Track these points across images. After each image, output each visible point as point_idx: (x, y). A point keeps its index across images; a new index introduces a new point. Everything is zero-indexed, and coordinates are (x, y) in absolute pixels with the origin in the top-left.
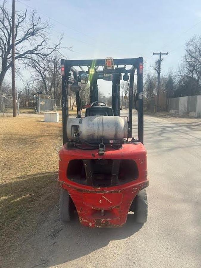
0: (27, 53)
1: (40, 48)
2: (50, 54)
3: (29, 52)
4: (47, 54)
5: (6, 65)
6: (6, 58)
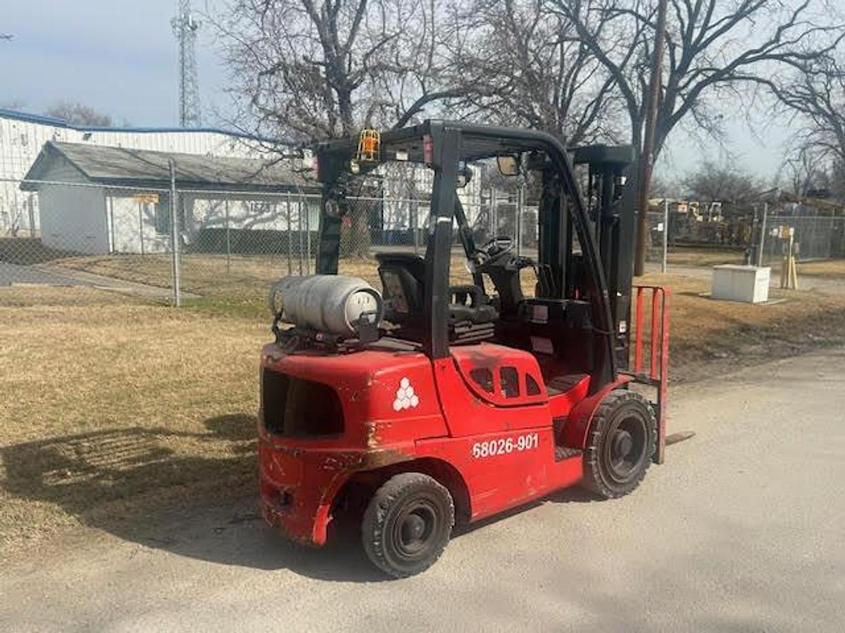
0: (742, 60)
1: (788, 35)
2: (833, 47)
3: (751, 56)
4: (819, 51)
5: (672, 112)
6: (674, 90)
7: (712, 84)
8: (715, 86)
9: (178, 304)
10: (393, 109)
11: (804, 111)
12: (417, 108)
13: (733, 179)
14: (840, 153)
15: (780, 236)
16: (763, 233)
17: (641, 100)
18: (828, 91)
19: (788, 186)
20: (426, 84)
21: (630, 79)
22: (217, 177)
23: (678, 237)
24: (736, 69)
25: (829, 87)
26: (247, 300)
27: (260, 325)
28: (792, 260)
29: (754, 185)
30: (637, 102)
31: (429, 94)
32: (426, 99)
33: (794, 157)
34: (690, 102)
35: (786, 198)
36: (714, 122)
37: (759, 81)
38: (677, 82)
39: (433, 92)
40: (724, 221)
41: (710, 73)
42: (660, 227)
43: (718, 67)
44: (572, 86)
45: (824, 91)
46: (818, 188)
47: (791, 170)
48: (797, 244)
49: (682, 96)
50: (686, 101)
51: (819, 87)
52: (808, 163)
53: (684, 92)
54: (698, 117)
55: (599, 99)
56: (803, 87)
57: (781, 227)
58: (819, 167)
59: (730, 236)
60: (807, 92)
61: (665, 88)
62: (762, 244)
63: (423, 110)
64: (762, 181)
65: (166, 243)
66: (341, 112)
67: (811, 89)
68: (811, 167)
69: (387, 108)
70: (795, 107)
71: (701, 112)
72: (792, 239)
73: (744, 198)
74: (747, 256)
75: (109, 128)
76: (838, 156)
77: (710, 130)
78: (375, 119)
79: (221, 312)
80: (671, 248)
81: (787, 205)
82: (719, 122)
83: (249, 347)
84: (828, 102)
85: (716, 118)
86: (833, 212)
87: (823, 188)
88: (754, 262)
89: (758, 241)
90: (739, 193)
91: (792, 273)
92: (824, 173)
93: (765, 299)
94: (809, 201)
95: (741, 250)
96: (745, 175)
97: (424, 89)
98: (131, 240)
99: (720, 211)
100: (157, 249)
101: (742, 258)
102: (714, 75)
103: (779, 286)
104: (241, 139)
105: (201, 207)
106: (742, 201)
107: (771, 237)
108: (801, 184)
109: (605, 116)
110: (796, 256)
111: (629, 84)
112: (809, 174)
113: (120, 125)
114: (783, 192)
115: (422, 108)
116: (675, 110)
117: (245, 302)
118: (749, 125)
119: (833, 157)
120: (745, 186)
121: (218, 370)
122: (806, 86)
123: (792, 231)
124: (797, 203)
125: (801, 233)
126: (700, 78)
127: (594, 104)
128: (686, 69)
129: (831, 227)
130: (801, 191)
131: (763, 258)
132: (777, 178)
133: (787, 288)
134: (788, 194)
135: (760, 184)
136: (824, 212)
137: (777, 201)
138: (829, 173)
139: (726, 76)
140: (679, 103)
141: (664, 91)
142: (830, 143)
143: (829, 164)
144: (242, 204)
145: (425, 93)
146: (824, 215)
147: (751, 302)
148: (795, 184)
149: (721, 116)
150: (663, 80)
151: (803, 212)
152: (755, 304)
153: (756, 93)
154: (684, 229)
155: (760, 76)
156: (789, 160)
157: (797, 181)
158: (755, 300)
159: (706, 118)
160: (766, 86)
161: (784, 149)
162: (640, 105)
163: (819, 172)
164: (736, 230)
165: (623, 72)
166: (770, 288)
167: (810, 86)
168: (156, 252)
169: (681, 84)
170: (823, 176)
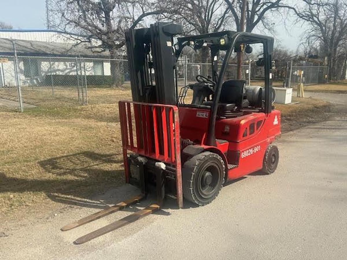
5: (253, 21)
6: (254, 12)
7: (270, 9)
8: (271, 10)
9: (22, 111)
10: (132, 20)
11: (308, 21)
12: (140, 19)
13: (280, 51)
14: (322, 40)
15: (298, 75)
16: (291, 74)
17: (240, 17)
18: (318, 14)
19: (302, 54)
20: (144, 8)
21: (236, 8)
22: (52, 51)
23: (256, 76)
24: (280, 2)
25: (318, 12)
26: (57, 108)
27: (57, 120)
28: (302, 84)
29: (289, 54)
30: (239, 18)
31: (145, 13)
32: (144, 15)
33: (304, 42)
34: (261, 17)
35: (301, 59)
36: (271, 26)
37: (290, 8)
38: (255, 9)
39: (148, 12)
40: (275, 68)
41: (269, 4)
42: (247, 72)
43: (272, 2)
44: (212, 11)
45: (317, 14)
46: (314, 55)
47: (303, 47)
48: (304, 78)
49: (258, 15)
50: (259, 17)
51: (314, 12)
52: (310, 44)
53: (258, 13)
54: (265, 24)
55: (223, 17)
56: (308, 12)
57: (298, 71)
58: (314, 46)
59: (278, 75)
60: (310, 14)
61: (250, 11)
62: (290, 78)
63: (143, 20)
64: (292, 52)
65: (29, 81)
66: (106, 21)
67: (311, 13)
68: (311, 46)
69: (129, 20)
70: (304, 19)
71: (266, 22)
72: (302, 76)
73: (284, 59)
74: (284, 83)
75: (11, 30)
76: (322, 41)
77: (269, 29)
78: (122, 25)
79: (41, 114)
80: (252, 81)
81: (301, 62)
82: (273, 26)
83: (45, 132)
84: (318, 18)
85: (272, 24)
86: (319, 64)
87: (316, 54)
88: (287, 86)
89: (288, 77)
90: (283, 57)
91: (302, 91)
92: (316, 48)
93: (290, 102)
94: (310, 60)
95: (282, 81)
96: (284, 49)
97: (143, 11)
98: (12, 80)
99: (274, 65)
100: (25, 84)
101: (282, 84)
102: (271, 5)
103: (296, 96)
104: (62, 34)
105: (45, 66)
106: (284, 60)
107: (294, 75)
108: (307, 53)
109: (227, 24)
110: (304, 83)
111: (235, 9)
112: (310, 49)
113: (17, 29)
114: (299, 56)
115: (142, 19)
116: (255, 21)
117: (56, 109)
118: (285, 27)
119: (320, 41)
120: (285, 54)
121: (26, 145)
122: (310, 11)
123: (302, 72)
124: (305, 60)
125: (306, 73)
126: (265, 7)
127: (222, 19)
128: (259, 3)
129: (319, 71)
130: (307, 56)
131: (291, 84)
132: (298, 50)
133: (299, 97)
134: (301, 57)
135: (291, 53)
136: (316, 64)
137: (298, 60)
138: (318, 48)
139: (276, 6)
140: (256, 18)
141: (250, 13)
142: (318, 35)
143: (318, 44)
144: (64, 64)
145: (144, 12)
146: (316, 65)
147: (284, 104)
148: (305, 53)
149: (274, 24)
150: (249, 7)
151: (307, 64)
152: (286, 104)
153: (288, 13)
154: (259, 72)
155: (290, 5)
156: (303, 43)
157: (305, 52)
158: (286, 103)
159: (268, 24)
160: (292, 10)
161: (300, 38)
162: (240, 19)
163: (314, 48)
164: (280, 72)
165: (233, 5)
166: (292, 97)
167: (311, 11)
168: (24, 86)
169: (257, 10)
170: (316, 50)
